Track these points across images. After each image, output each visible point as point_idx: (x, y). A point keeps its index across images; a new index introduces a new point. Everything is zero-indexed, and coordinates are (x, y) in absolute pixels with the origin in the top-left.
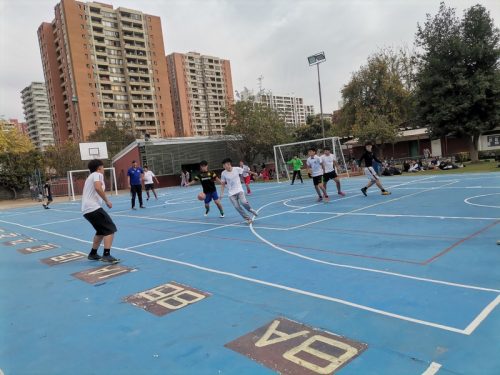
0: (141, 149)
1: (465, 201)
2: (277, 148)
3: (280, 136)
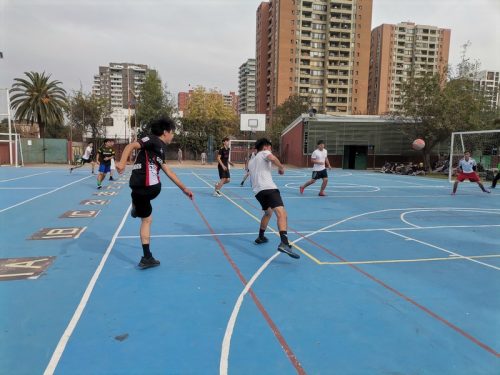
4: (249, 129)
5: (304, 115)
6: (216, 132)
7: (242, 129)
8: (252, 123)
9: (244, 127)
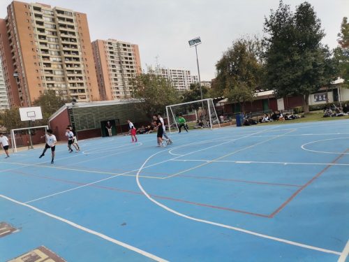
0: (69, 111)
1: (302, 147)
2: (169, 108)
3: (173, 99)
4: (29, 119)
5: (67, 105)
7: (22, 120)
8: (30, 114)
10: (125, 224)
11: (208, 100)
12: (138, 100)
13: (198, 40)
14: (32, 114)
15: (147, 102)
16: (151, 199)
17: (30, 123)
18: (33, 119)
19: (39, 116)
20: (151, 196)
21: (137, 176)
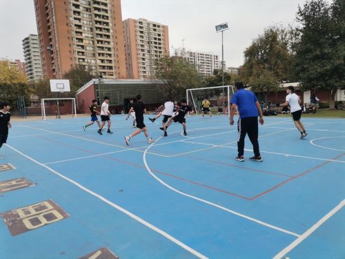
0: (95, 86)
1: (311, 142)
2: (189, 91)
3: (196, 83)
4: (58, 90)
5: (94, 80)
6: (23, 93)
7: (52, 90)
8: (59, 86)
9: (54, 89)
10: (122, 191)
11: (228, 86)
12: (161, 82)
13: (225, 26)
14: (61, 86)
15: (169, 83)
16: (151, 173)
17: (58, 94)
18: (62, 91)
19: (67, 89)
20: (151, 170)
21: (145, 152)
